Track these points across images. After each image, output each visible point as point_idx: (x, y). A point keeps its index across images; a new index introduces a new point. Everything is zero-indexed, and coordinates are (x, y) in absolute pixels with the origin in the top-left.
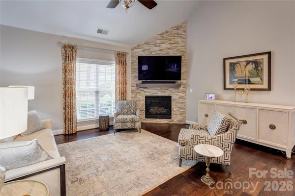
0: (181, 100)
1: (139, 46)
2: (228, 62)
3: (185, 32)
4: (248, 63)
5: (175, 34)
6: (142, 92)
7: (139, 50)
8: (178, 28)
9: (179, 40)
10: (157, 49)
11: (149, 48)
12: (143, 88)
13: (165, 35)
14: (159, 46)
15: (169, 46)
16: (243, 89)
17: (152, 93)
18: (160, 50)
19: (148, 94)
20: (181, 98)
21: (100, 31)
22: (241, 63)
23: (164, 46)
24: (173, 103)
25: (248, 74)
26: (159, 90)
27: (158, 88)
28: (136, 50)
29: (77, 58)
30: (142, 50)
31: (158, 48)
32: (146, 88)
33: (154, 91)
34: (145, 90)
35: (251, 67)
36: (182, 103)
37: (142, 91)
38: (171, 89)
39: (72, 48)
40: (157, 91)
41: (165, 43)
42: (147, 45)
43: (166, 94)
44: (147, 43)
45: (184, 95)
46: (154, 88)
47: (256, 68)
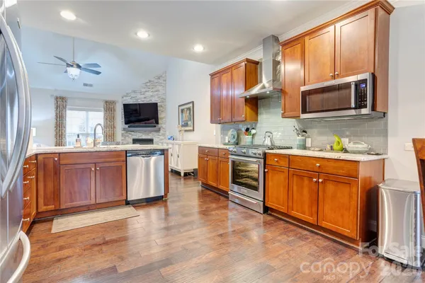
1: (127, 94)
2: (180, 108)
3: (165, 81)
5: (157, 83)
6: (130, 136)
7: (127, 98)
8: (159, 78)
9: (160, 88)
11: (136, 96)
12: (130, 131)
13: (148, 84)
14: (144, 94)
15: (151, 94)
16: (186, 131)
17: (138, 136)
18: (145, 98)
19: (135, 137)
21: (85, 85)
22: (185, 110)
23: (147, 94)
26: (143, 133)
28: (125, 98)
29: (68, 107)
30: (130, 97)
31: (143, 96)
32: (133, 131)
33: (139, 134)
34: (132, 133)
37: (130, 134)
38: (153, 132)
39: (63, 99)
40: (141, 134)
41: (148, 92)
43: (149, 137)
44: (134, 92)
45: (163, 138)
47: (189, 114)
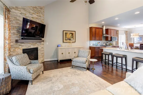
0: (42, 49)
2: (64, 32)
3: (44, 12)
4: (70, 33)
5: (40, 11)
6: (20, 47)
7: (17, 12)
8: (41, 8)
9: (42, 15)
10: (30, 16)
11: (26, 13)
12: (21, 43)
13: (35, 9)
14: (32, 15)
15: (37, 17)
16: (70, 42)
17: (27, 46)
18: (32, 18)
19: (25, 47)
20: (42, 48)
22: (68, 33)
23: (35, 16)
24: (39, 52)
25: (70, 37)
26: (31, 44)
27: (31, 43)
30: (20, 12)
32: (23, 43)
33: (28, 45)
34: (23, 44)
35: (71, 35)
36: (43, 51)
37: (20, 45)
38: (38, 43)
40: (30, 45)
41: (35, 14)
42: (24, 10)
43: (35, 47)
44: (24, 9)
45: (43, 46)
46: (29, 43)
47: (72, 35)
